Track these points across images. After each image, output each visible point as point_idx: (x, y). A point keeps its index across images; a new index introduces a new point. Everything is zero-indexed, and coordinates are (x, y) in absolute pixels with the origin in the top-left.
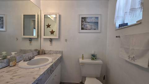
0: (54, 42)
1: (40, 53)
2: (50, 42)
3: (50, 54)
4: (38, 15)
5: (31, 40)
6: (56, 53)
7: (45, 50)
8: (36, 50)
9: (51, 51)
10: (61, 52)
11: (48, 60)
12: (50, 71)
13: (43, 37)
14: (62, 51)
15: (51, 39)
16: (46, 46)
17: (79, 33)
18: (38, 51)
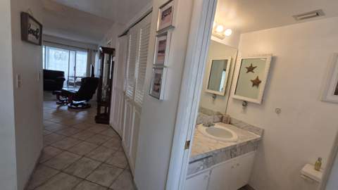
0: (249, 108)
1: (224, 120)
2: (242, 106)
3: (239, 127)
4: (232, 59)
5: (215, 96)
6: (250, 129)
7: (231, 116)
8: (219, 114)
9: (241, 122)
10: (261, 131)
11: (231, 135)
12: (229, 152)
13: (233, 95)
14: (263, 130)
15: (245, 102)
16: (235, 112)
17: (322, 101)
18: (221, 116)
